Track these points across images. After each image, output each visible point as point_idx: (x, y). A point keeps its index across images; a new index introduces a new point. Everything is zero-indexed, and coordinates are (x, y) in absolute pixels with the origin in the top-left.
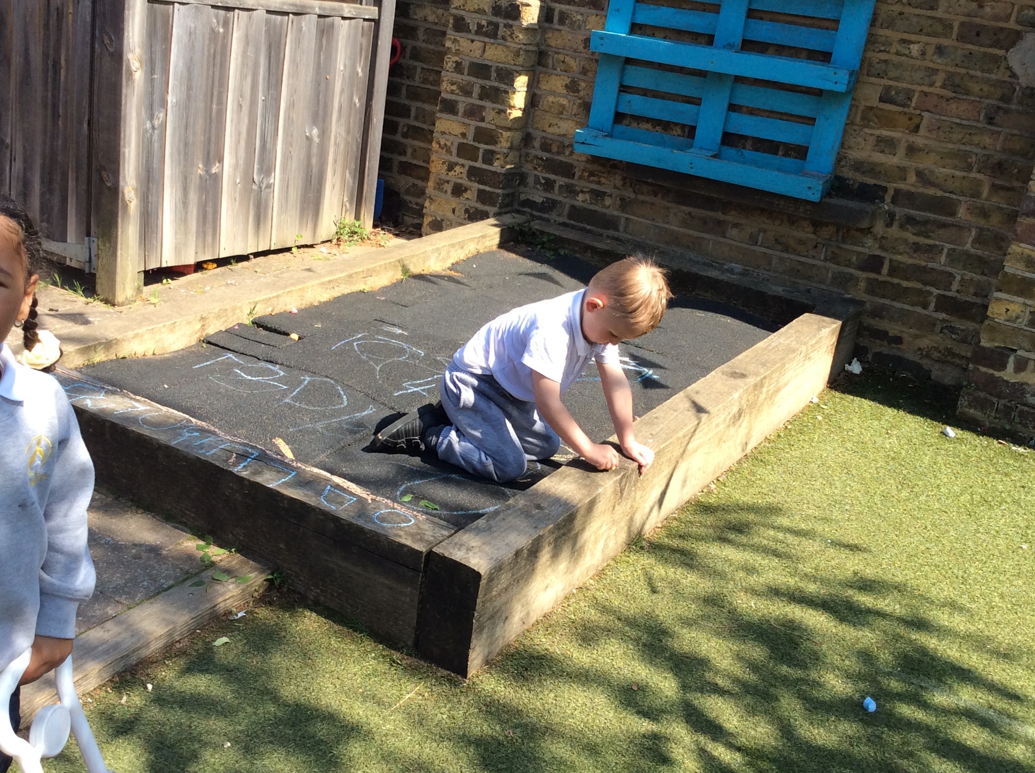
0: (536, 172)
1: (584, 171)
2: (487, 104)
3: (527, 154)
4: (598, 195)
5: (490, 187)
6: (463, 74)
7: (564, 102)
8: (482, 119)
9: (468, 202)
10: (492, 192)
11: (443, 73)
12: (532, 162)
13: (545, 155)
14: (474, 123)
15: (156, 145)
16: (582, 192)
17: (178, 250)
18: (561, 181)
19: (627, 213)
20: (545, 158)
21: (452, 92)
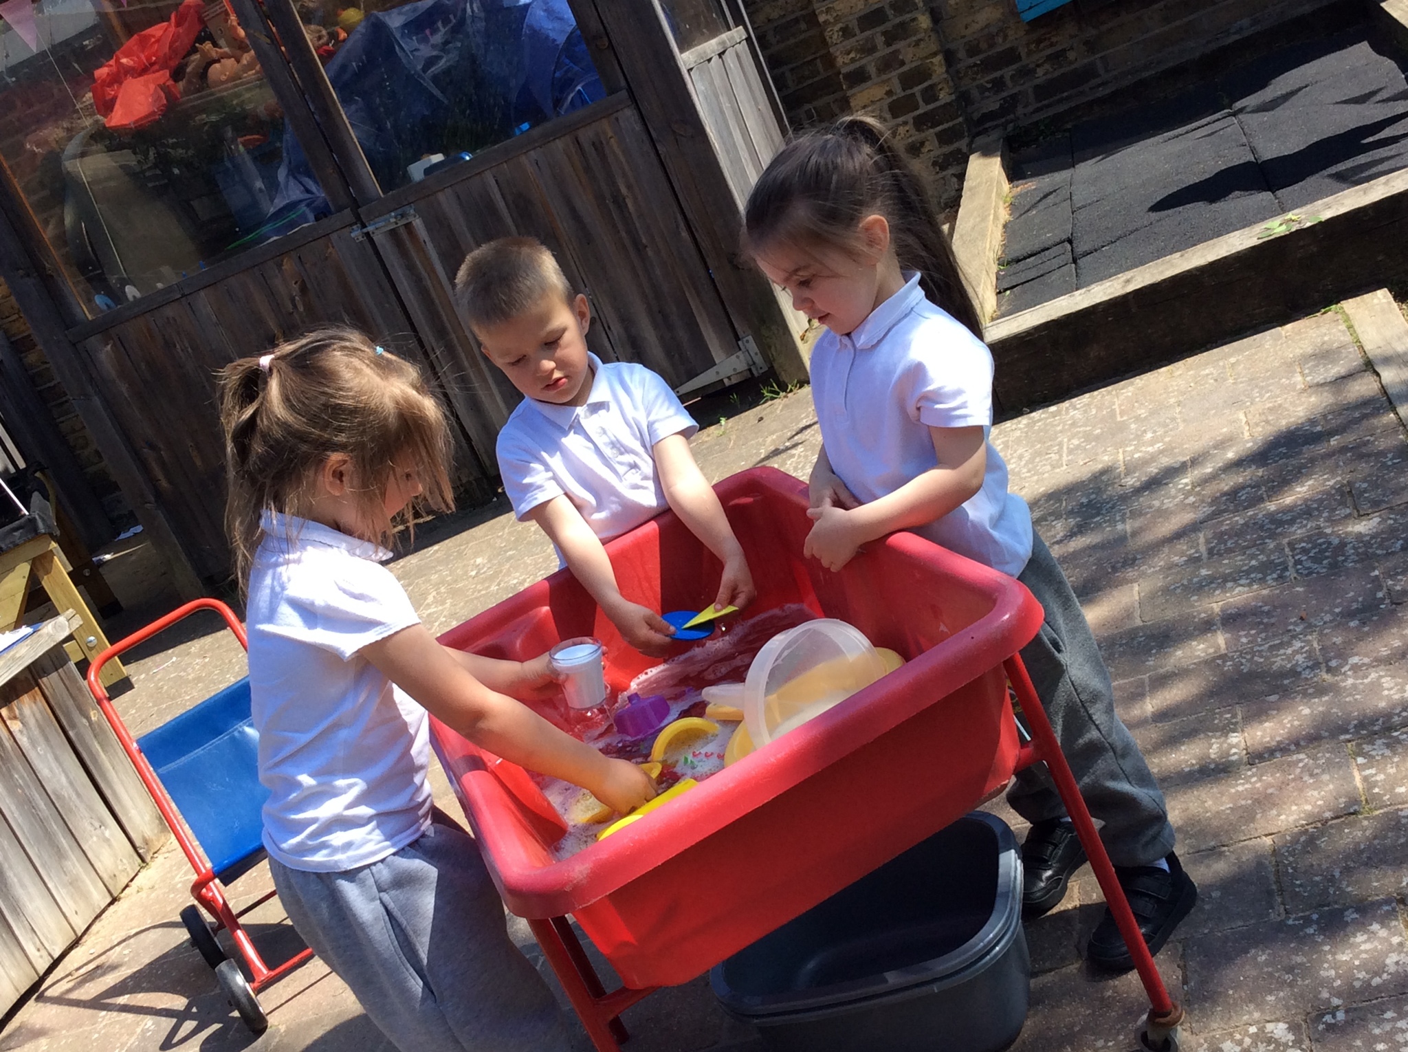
0: (978, 82)
1: (1028, 45)
2: (899, 45)
4: (1057, 57)
5: (948, 122)
6: (855, 35)
8: (903, 63)
9: (931, 154)
10: (954, 126)
11: (831, 50)
12: (966, 75)
13: (977, 60)
14: (894, 74)
16: (1038, 66)
18: (1008, 72)
19: (1099, 52)
20: (979, 62)
21: (853, 60)
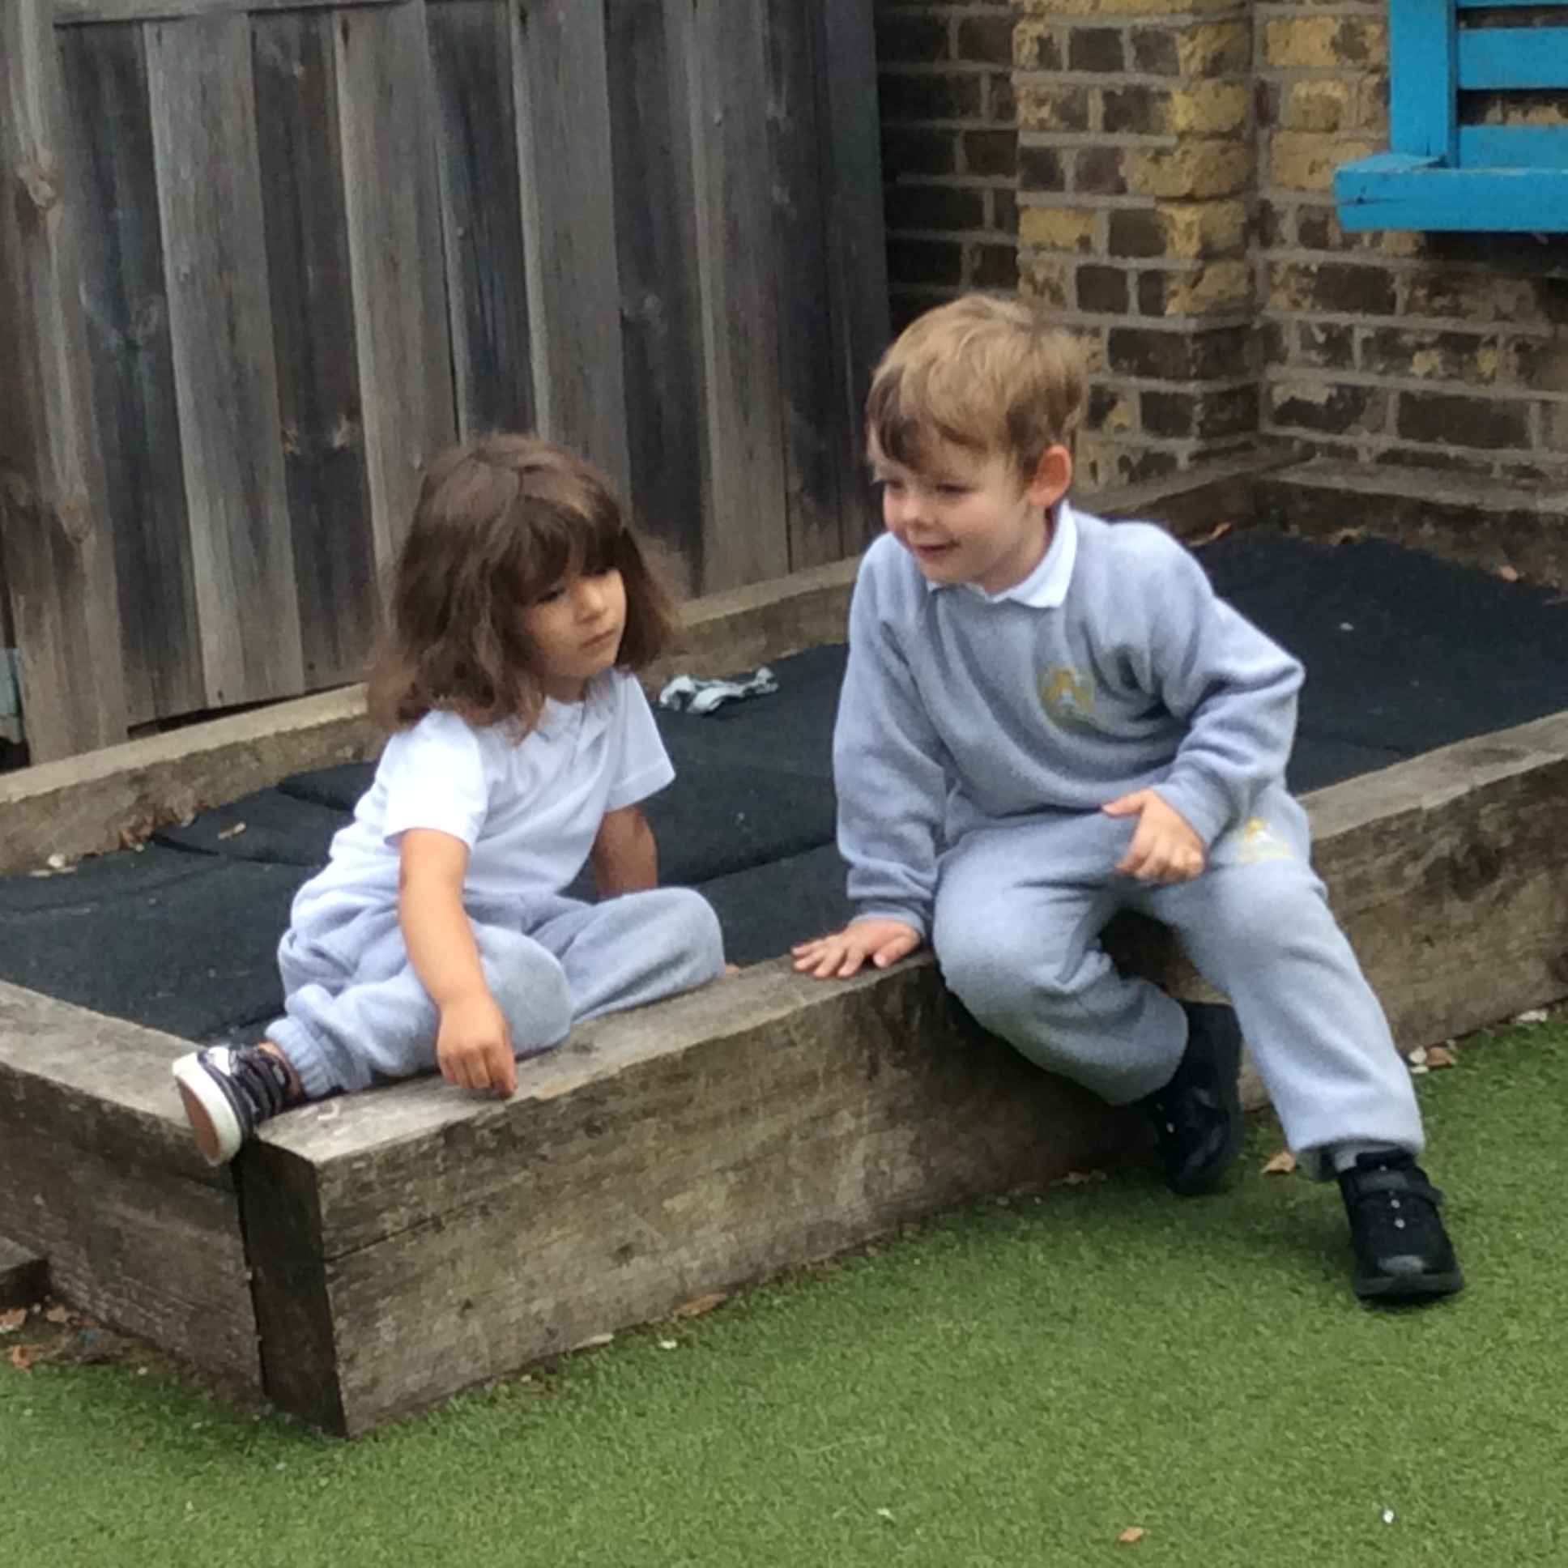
0: (1299, 315)
1: (1414, 283)
2: (1123, 139)
3: (1271, 267)
4: (1460, 347)
5: (1167, 378)
6: (1059, 68)
7: (1336, 92)
8: (1121, 189)
9: (1124, 437)
10: (1176, 395)
11: (1016, 78)
12: (1284, 285)
13: (1315, 258)
14: (1104, 202)
15: (148, 391)
16: (1421, 347)
17: (251, 663)
18: (1364, 325)
19: (1539, 386)
20: (1314, 268)
21: (1042, 126)
